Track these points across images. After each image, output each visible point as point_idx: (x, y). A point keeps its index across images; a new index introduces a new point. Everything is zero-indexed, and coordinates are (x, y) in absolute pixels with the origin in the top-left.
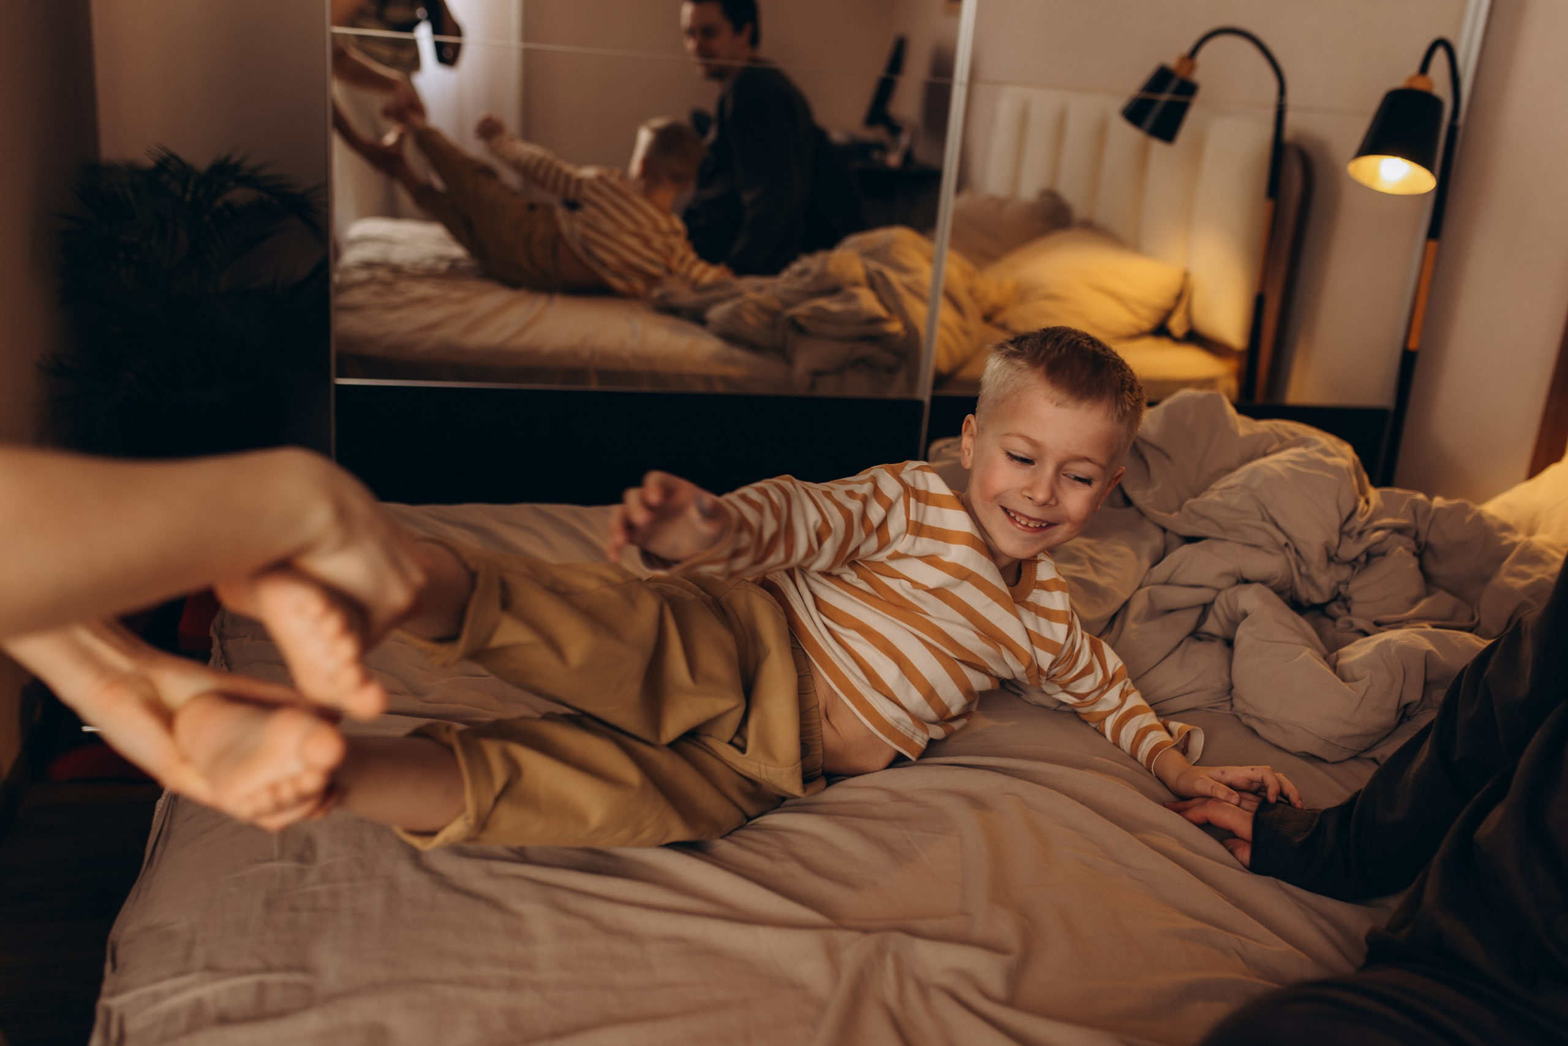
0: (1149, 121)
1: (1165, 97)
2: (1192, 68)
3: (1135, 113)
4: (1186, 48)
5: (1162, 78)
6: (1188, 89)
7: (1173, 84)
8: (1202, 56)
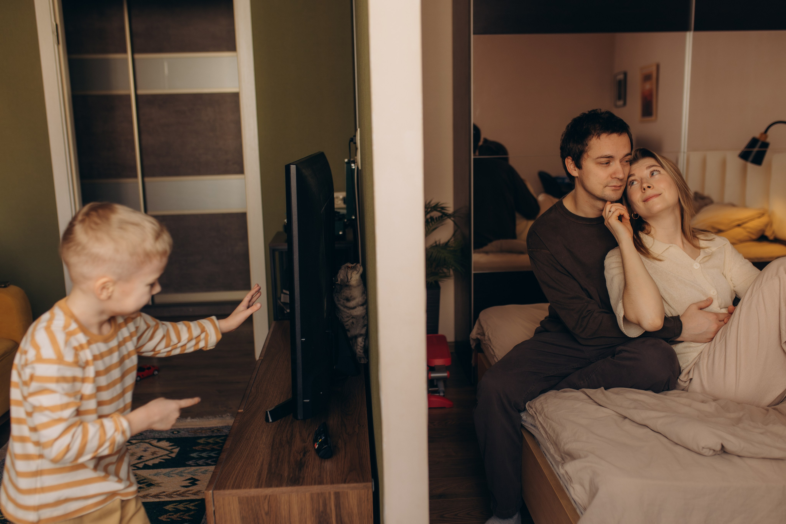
0: (751, 158)
1: (756, 149)
2: (766, 137)
3: (744, 156)
4: (763, 130)
5: (754, 142)
6: (765, 145)
7: (759, 144)
8: (769, 132)
